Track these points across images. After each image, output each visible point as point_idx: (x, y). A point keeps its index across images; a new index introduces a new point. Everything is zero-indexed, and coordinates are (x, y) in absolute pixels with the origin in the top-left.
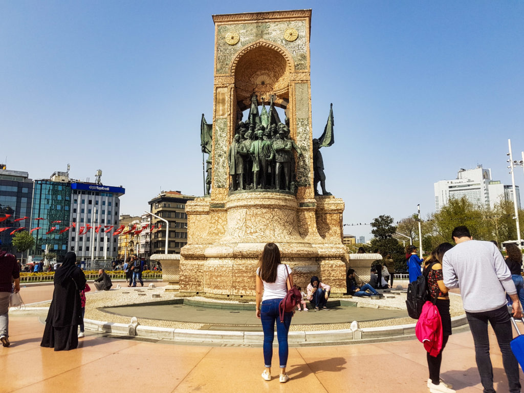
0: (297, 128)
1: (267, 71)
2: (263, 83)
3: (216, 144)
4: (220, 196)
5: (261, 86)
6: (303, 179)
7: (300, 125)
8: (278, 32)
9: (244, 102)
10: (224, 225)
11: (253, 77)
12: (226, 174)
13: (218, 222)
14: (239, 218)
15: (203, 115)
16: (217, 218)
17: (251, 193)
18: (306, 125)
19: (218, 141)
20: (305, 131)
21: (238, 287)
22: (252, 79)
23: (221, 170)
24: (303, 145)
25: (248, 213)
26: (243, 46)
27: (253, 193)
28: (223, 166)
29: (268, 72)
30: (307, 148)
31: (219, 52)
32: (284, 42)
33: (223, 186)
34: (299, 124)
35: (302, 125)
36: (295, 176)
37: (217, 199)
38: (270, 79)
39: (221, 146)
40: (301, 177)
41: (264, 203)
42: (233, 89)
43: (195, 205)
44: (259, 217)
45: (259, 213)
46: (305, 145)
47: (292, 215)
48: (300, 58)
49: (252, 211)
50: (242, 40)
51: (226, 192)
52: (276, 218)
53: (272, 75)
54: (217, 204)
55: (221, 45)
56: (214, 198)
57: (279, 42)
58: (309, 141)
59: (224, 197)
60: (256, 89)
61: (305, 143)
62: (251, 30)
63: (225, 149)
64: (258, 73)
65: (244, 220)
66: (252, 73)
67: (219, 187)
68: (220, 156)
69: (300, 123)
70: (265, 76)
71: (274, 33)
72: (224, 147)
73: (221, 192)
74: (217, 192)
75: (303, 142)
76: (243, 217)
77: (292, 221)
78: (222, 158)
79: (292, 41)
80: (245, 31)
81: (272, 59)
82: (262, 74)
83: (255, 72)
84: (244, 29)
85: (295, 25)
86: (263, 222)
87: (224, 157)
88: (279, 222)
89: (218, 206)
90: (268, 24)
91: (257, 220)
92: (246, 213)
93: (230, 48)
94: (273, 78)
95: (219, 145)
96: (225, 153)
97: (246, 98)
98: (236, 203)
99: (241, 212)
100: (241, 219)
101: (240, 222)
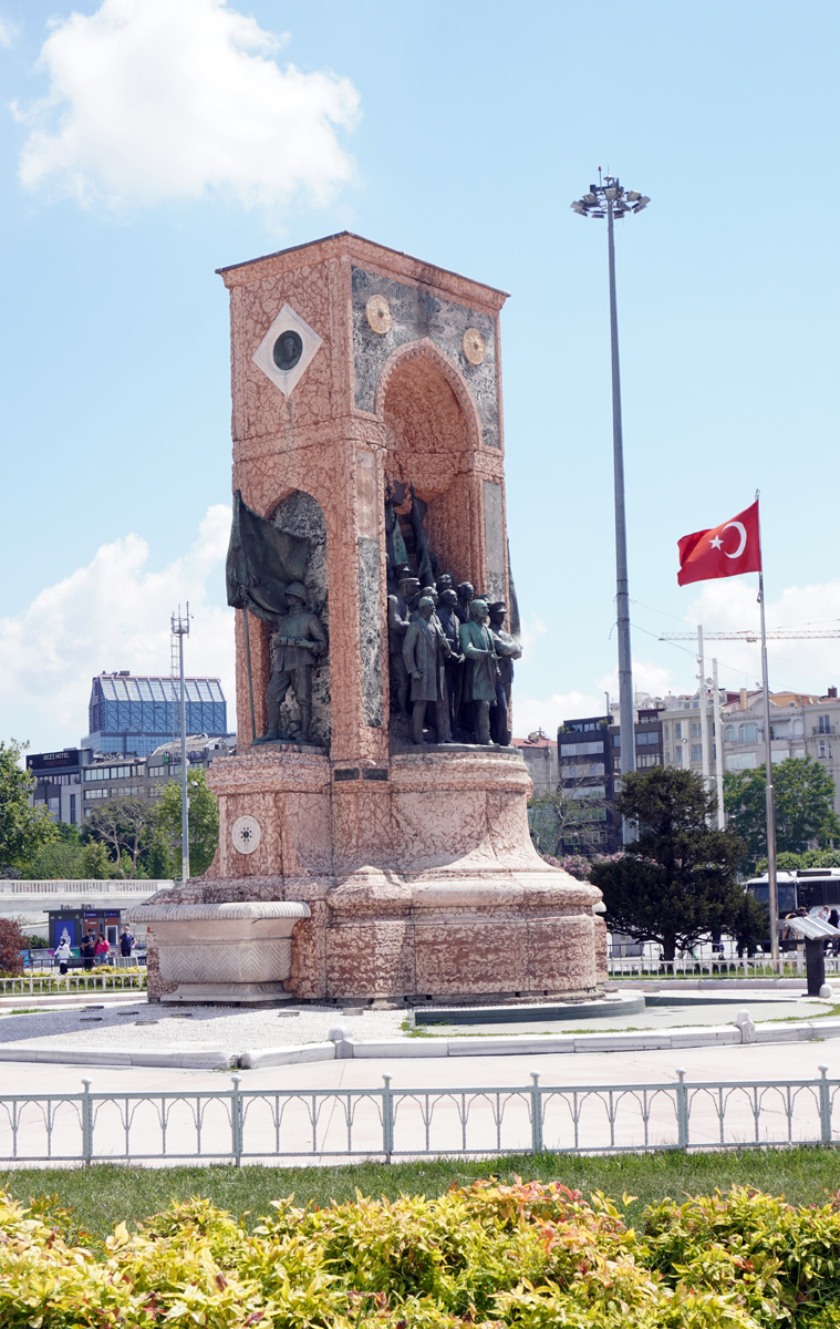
3: (362, 607)
4: (376, 749)
7: (491, 589)
8: (455, 331)
10: (387, 824)
12: (382, 693)
14: (469, 810)
18: (500, 591)
19: (364, 601)
21: (538, 973)
23: (373, 680)
25: (491, 801)
26: (398, 346)
28: (376, 670)
31: (357, 346)
32: (463, 360)
33: (379, 722)
34: (490, 586)
35: (495, 590)
39: (371, 614)
48: (487, 414)
50: (396, 326)
54: (376, 769)
55: (357, 324)
56: (365, 753)
57: (456, 360)
59: (382, 752)
62: (410, 305)
63: (379, 624)
65: (484, 818)
67: (372, 724)
68: (370, 641)
69: (491, 584)
71: (448, 331)
72: (376, 618)
78: (374, 648)
79: (476, 366)
80: (399, 302)
84: (398, 297)
85: (479, 321)
87: (376, 645)
89: (376, 774)
90: (437, 299)
92: (487, 803)
93: (375, 342)
95: (368, 610)
98: (460, 775)
99: (475, 799)
100: (476, 815)
101: (473, 821)
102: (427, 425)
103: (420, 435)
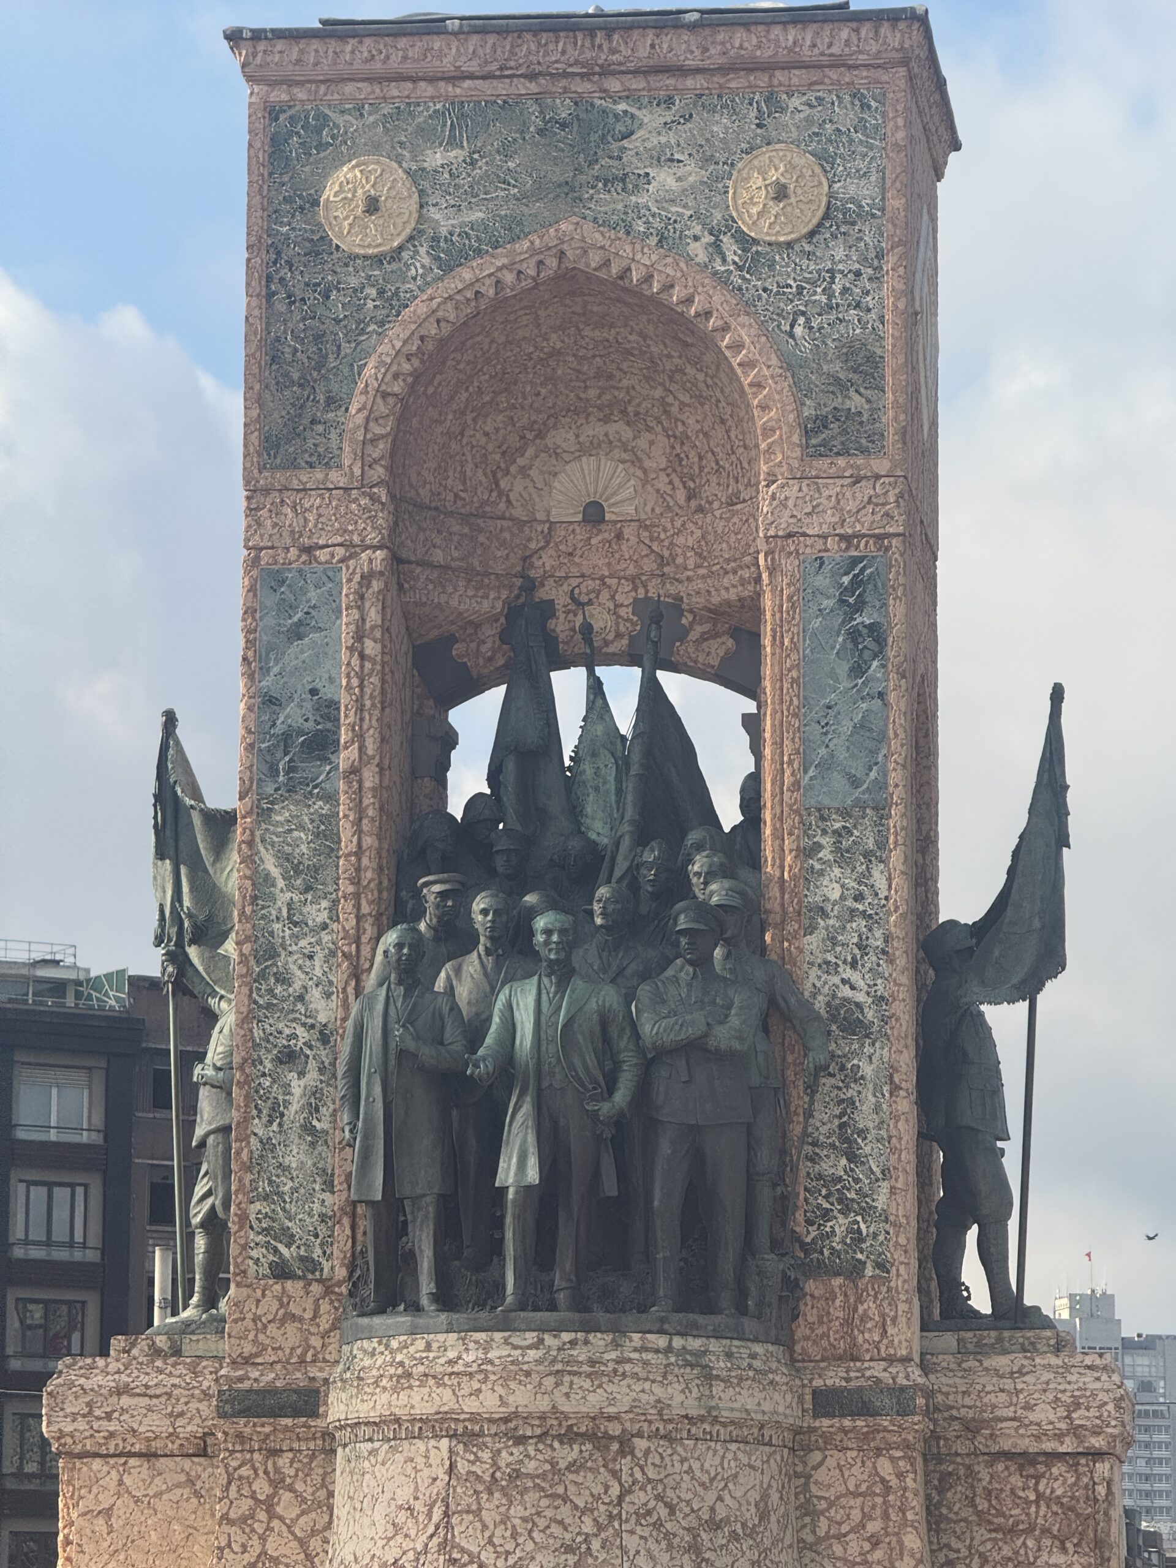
0: (810, 876)
1: (619, 429)
2: (594, 514)
3: (262, 976)
4: (291, 1336)
5: (581, 533)
6: (840, 1225)
7: (825, 854)
8: (693, 173)
9: (458, 649)
10: (313, 1533)
11: (524, 471)
12: (329, 1186)
13: (272, 1515)
14: (404, 1495)
15: (170, 720)
16: (262, 1488)
17: (481, 1336)
18: (867, 855)
19: (272, 954)
20: (859, 897)
22: (517, 487)
23: (296, 1155)
24: (846, 991)
25: (462, 1467)
26: (448, 269)
27: (498, 1336)
28: (308, 1128)
29: (627, 433)
30: (870, 1014)
31: (281, 307)
32: (728, 243)
33: (310, 1265)
34: (819, 847)
35: (843, 856)
36: (784, 1206)
37: (269, 1357)
38: (645, 482)
39: (297, 986)
40: (826, 1215)
41: (565, 1407)
42: (376, 585)
43: (121, 1391)
44: (531, 1497)
45: (531, 1466)
46: (860, 997)
47: (748, 1479)
48: (836, 367)
49: (486, 1455)
50: (443, 220)
51: (325, 1306)
52: (639, 1497)
53: (657, 459)
54: (270, 1392)
55: (288, 253)
56: (248, 1349)
57: (698, 251)
58: (885, 969)
59: (316, 1342)
60: (547, 560)
61: (855, 977)
62: (506, 151)
63: (324, 1010)
64: (562, 437)
65: (437, 1514)
66: (514, 440)
67: (281, 1272)
68: (289, 1057)
69: (826, 841)
70: (607, 466)
71: (664, 179)
72: (315, 994)
73: (293, 1308)
74: (269, 1306)
75: (848, 973)
76: (428, 1492)
77: (751, 1515)
78: (301, 1074)
79: (789, 245)
80: (456, 155)
81: (655, 350)
82: (584, 450)
83: (540, 435)
84: (453, 142)
85: (809, 120)
86: (555, 1529)
87: (312, 1064)
88: (658, 1525)
89: (270, 1401)
90: (622, 107)
91: (517, 1511)
92: (452, 1467)
93: (354, 282)
94: (662, 483)
95: (283, 979)
96: (324, 1039)
97: (477, 626)
98: (385, 1397)
99: (420, 1460)
100: (418, 1506)
101: (410, 1523)
102: (719, 433)
103: (710, 463)
